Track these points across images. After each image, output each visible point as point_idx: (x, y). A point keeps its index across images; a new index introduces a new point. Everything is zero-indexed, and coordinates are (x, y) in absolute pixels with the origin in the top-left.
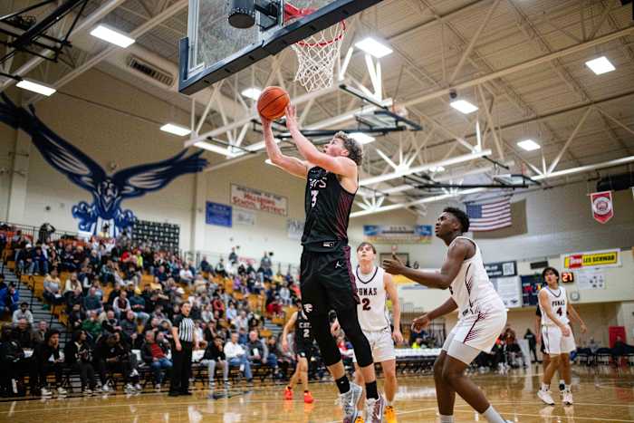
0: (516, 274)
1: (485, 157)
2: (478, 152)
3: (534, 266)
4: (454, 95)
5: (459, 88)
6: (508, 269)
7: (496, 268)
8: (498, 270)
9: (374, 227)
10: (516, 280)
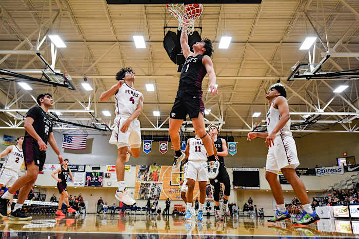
0: (84, 171)
1: (90, 113)
2: (87, 110)
3: (93, 168)
4: (85, 79)
5: (88, 77)
6: (81, 168)
7: (75, 167)
8: (76, 168)
9: (10, 137)
10: (84, 174)
